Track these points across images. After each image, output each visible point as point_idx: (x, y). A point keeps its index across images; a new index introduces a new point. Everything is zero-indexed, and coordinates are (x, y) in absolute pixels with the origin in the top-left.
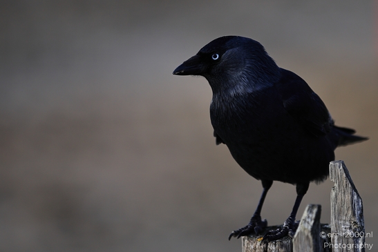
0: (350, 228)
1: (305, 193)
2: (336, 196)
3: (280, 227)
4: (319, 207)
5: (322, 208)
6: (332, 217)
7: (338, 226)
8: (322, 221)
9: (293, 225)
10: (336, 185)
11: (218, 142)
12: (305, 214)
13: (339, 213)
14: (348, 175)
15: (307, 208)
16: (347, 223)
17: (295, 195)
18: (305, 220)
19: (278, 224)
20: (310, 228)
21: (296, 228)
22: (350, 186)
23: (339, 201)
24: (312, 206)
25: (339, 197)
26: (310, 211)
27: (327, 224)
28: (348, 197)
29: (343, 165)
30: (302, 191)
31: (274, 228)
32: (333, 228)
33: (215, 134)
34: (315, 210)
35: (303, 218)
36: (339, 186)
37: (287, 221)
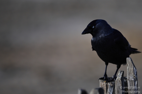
0: (133, 78)
1: (120, 68)
2: (129, 68)
3: (111, 78)
4: (123, 72)
5: (124, 72)
6: (128, 75)
7: (129, 77)
8: (124, 76)
9: (115, 77)
10: (129, 65)
11: (93, 50)
12: (119, 74)
13: (130, 74)
14: (132, 62)
15: (119, 72)
16: (132, 77)
17: (116, 68)
18: (119, 76)
19: (111, 77)
20: (120, 78)
21: (116, 78)
22: (133, 65)
23: (129, 70)
24: (121, 71)
25: (130, 68)
26: (120, 73)
27: (126, 77)
28: (132, 69)
29: (131, 59)
30: (118, 67)
31: (110, 78)
32: (128, 78)
33: (93, 48)
34: (122, 73)
35: (118, 75)
36: (130, 65)
37: (114, 76)
